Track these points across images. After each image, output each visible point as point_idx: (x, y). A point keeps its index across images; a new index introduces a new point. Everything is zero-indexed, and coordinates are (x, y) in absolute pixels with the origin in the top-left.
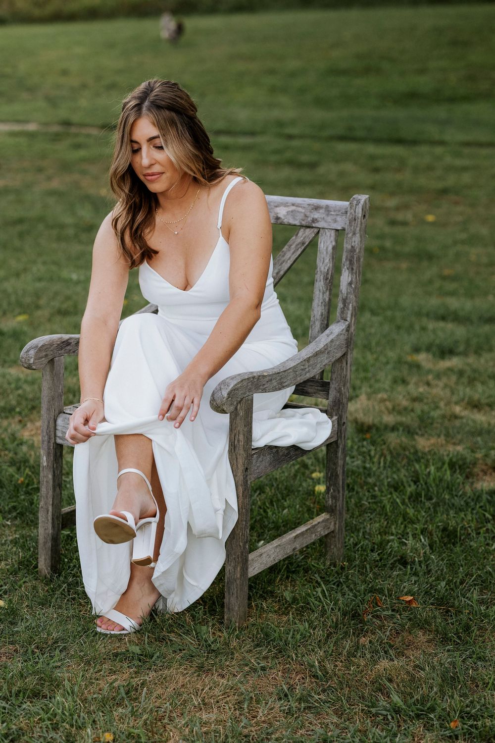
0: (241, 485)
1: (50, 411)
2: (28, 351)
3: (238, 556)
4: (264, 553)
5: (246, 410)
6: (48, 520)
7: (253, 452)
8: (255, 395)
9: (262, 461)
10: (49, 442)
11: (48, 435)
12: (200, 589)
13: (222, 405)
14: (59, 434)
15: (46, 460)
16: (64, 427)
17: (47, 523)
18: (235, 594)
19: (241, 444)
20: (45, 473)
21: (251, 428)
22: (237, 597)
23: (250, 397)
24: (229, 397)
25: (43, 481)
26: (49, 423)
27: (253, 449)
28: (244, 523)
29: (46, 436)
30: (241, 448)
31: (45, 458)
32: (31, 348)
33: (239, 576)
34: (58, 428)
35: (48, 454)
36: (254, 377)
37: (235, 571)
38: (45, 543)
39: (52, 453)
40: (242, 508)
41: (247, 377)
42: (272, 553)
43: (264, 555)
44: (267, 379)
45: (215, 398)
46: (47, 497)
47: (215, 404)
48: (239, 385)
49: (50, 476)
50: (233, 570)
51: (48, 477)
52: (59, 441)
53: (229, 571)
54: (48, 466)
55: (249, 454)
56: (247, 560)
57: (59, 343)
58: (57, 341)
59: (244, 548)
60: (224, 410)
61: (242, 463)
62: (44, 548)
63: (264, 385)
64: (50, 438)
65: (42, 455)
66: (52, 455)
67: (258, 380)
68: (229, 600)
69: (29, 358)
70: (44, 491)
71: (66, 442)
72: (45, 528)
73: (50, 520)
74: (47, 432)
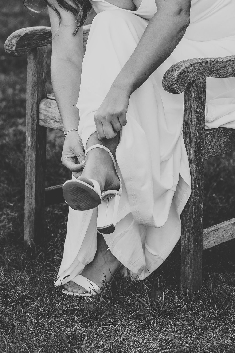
0: (194, 162)
1: (33, 96)
2: (11, 39)
3: (192, 228)
4: (220, 228)
5: (198, 92)
6: (32, 196)
7: (207, 132)
8: (208, 79)
9: (217, 141)
10: (33, 124)
11: (32, 118)
12: (160, 258)
13: (173, 85)
14: (42, 117)
15: (31, 140)
16: (45, 110)
17: (31, 198)
18: (189, 264)
19: (193, 123)
20: (30, 152)
21: (204, 109)
22: (191, 266)
23: (202, 81)
24: (179, 78)
25: (28, 160)
26: (33, 106)
27: (206, 130)
28: (198, 198)
29: (31, 119)
30: (194, 127)
31: (29, 139)
32: (14, 37)
33: (192, 246)
34: (41, 111)
35: (32, 136)
36: (206, 62)
37: (189, 242)
38: (29, 217)
39: (35, 134)
40: (195, 183)
41: (199, 61)
42: (229, 228)
43: (221, 230)
44: (221, 65)
45: (167, 79)
46: (31, 174)
47: (166, 84)
48: (191, 68)
49: (34, 156)
50: (187, 241)
51: (32, 156)
52: (42, 123)
53: (184, 242)
54: (32, 146)
55: (203, 133)
56: (201, 233)
57: (41, 33)
58: (40, 32)
59: (198, 221)
60: (174, 90)
61: (195, 141)
62: (29, 222)
63: (218, 70)
64: (33, 121)
65: (27, 136)
66: (35, 136)
67: (211, 65)
68: (184, 269)
69: (12, 46)
70: (29, 169)
71: (48, 124)
72: (29, 203)
73: (34, 196)
74: (31, 115)
